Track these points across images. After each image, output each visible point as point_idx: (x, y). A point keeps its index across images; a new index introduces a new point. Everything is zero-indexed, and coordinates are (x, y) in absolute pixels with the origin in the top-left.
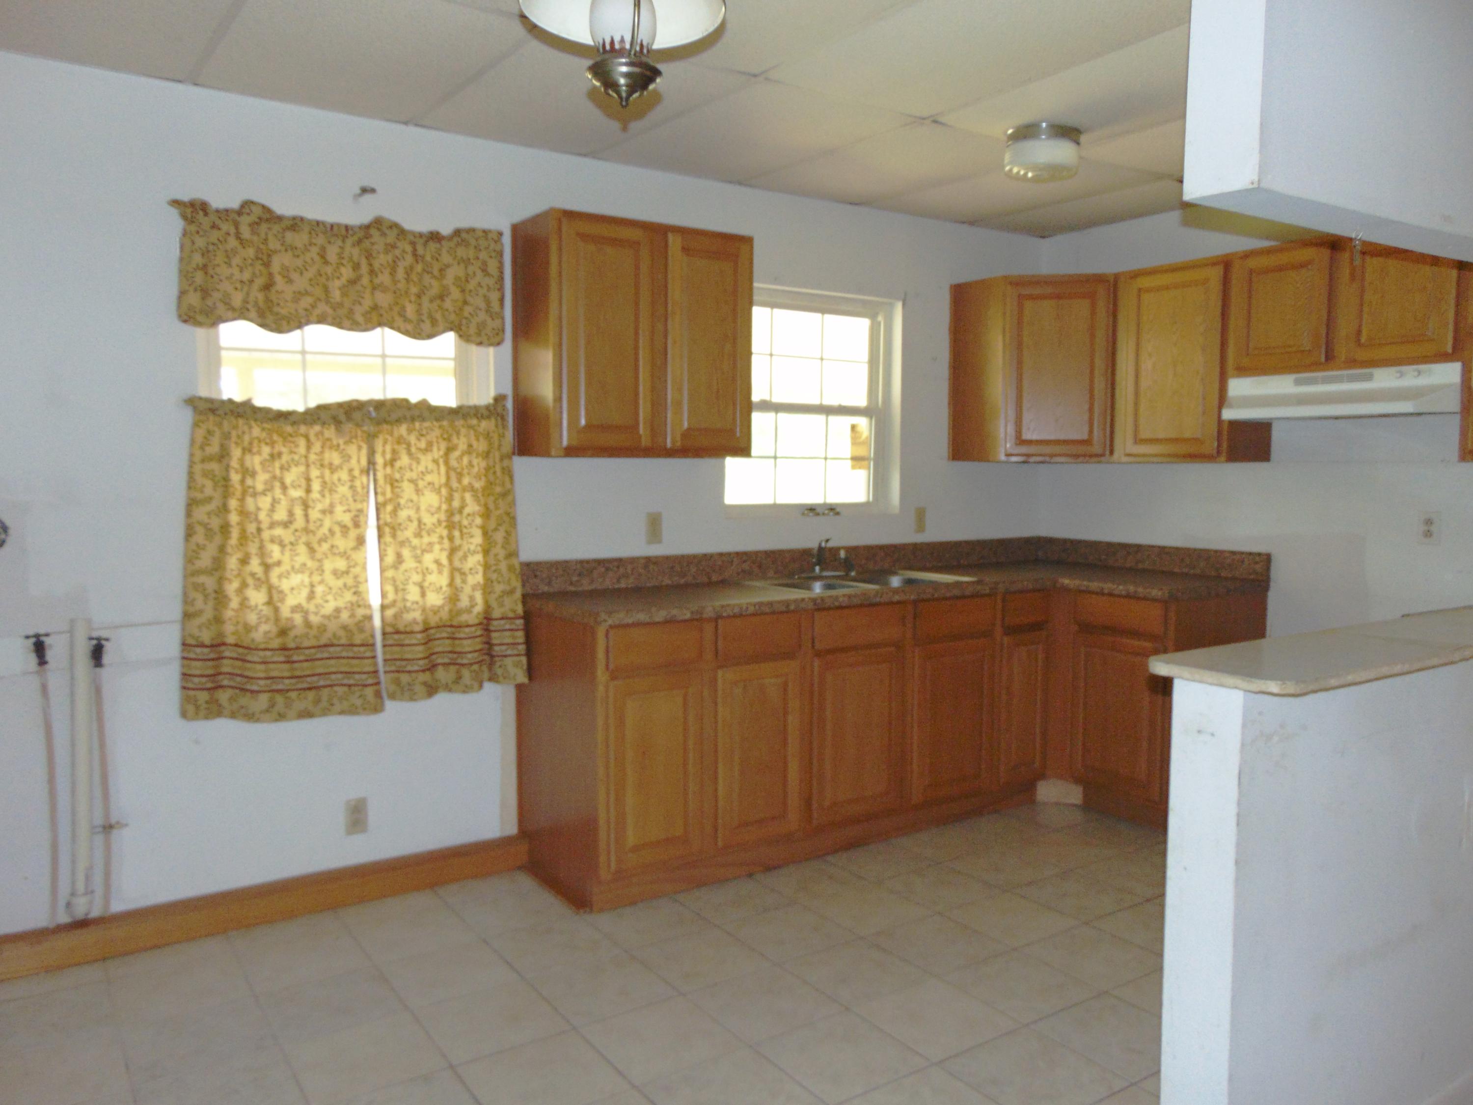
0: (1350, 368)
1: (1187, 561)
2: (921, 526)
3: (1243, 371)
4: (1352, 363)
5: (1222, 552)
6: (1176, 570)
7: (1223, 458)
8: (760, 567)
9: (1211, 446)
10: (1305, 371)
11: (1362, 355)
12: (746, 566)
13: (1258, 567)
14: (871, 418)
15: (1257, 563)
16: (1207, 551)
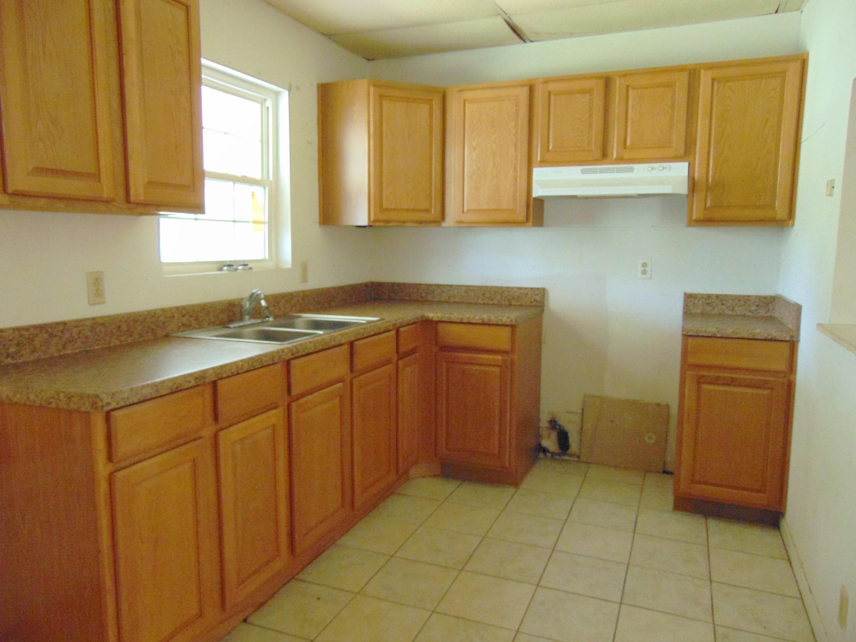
0: (618, 164)
1: (487, 295)
2: (305, 279)
3: (544, 163)
4: (620, 160)
5: (512, 288)
6: (480, 301)
7: (530, 224)
8: (197, 319)
9: (521, 215)
10: (588, 165)
11: (627, 155)
12: (185, 320)
13: (538, 298)
14: (265, 188)
15: (537, 295)
16: (501, 288)
